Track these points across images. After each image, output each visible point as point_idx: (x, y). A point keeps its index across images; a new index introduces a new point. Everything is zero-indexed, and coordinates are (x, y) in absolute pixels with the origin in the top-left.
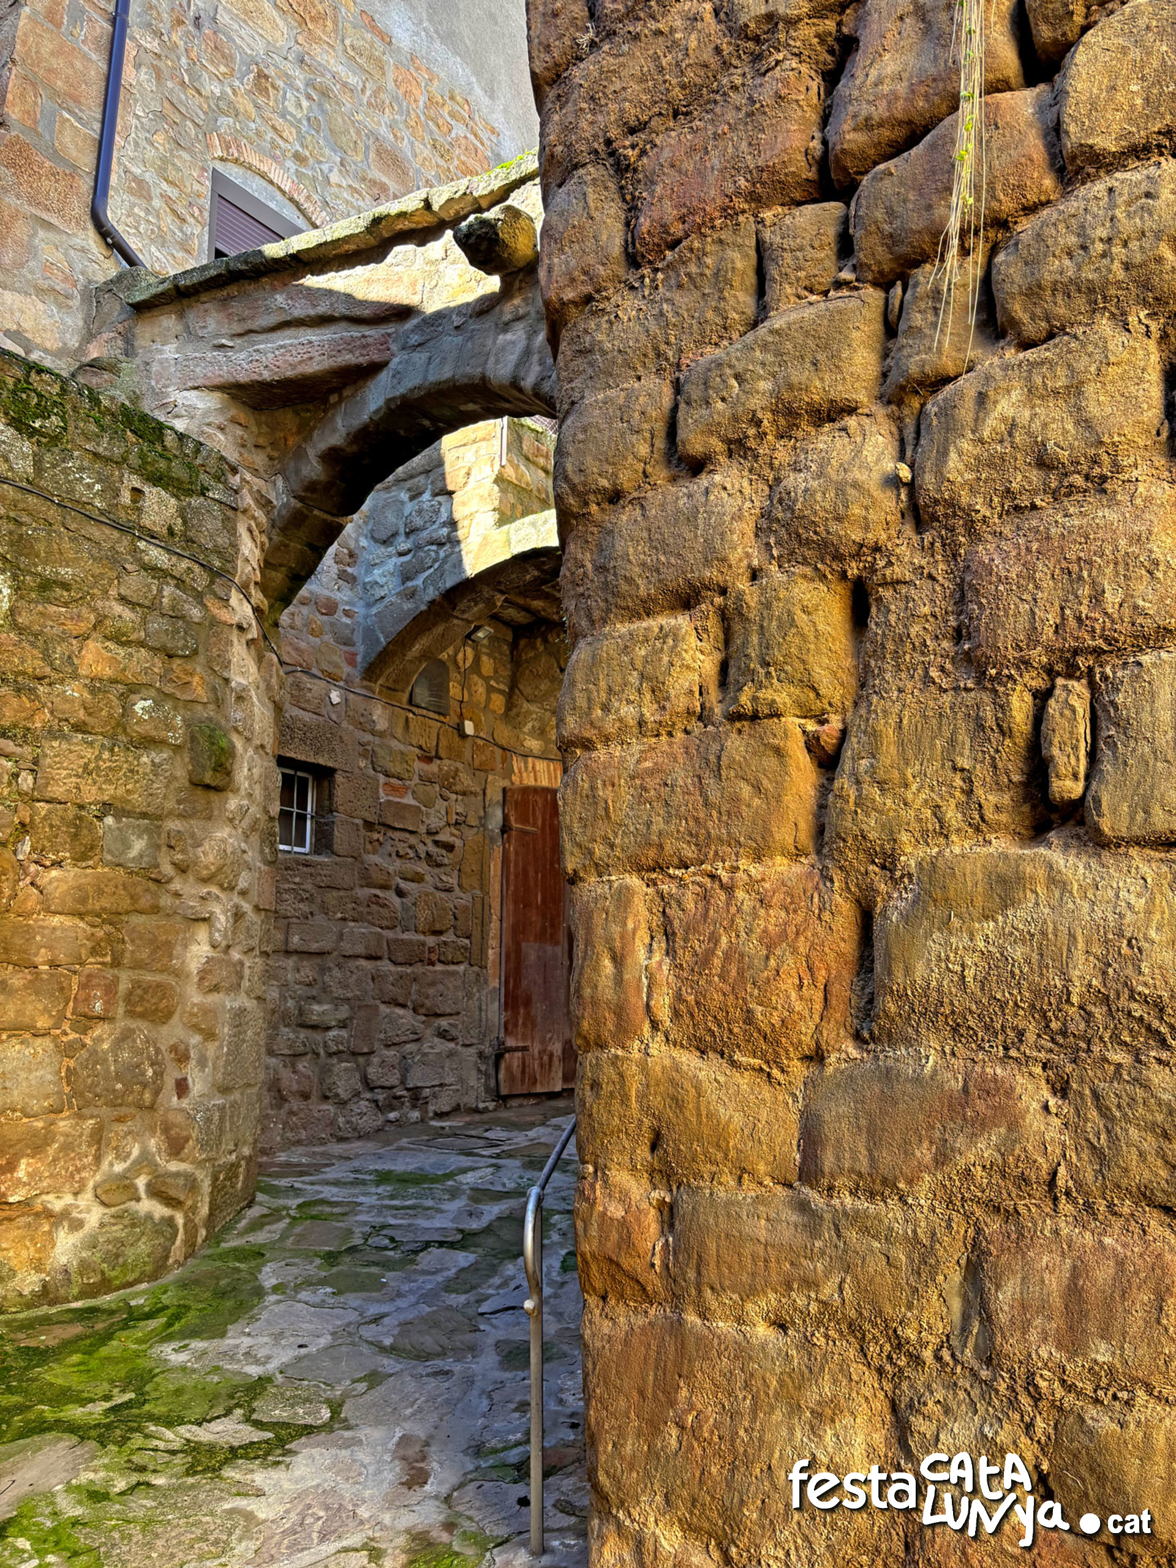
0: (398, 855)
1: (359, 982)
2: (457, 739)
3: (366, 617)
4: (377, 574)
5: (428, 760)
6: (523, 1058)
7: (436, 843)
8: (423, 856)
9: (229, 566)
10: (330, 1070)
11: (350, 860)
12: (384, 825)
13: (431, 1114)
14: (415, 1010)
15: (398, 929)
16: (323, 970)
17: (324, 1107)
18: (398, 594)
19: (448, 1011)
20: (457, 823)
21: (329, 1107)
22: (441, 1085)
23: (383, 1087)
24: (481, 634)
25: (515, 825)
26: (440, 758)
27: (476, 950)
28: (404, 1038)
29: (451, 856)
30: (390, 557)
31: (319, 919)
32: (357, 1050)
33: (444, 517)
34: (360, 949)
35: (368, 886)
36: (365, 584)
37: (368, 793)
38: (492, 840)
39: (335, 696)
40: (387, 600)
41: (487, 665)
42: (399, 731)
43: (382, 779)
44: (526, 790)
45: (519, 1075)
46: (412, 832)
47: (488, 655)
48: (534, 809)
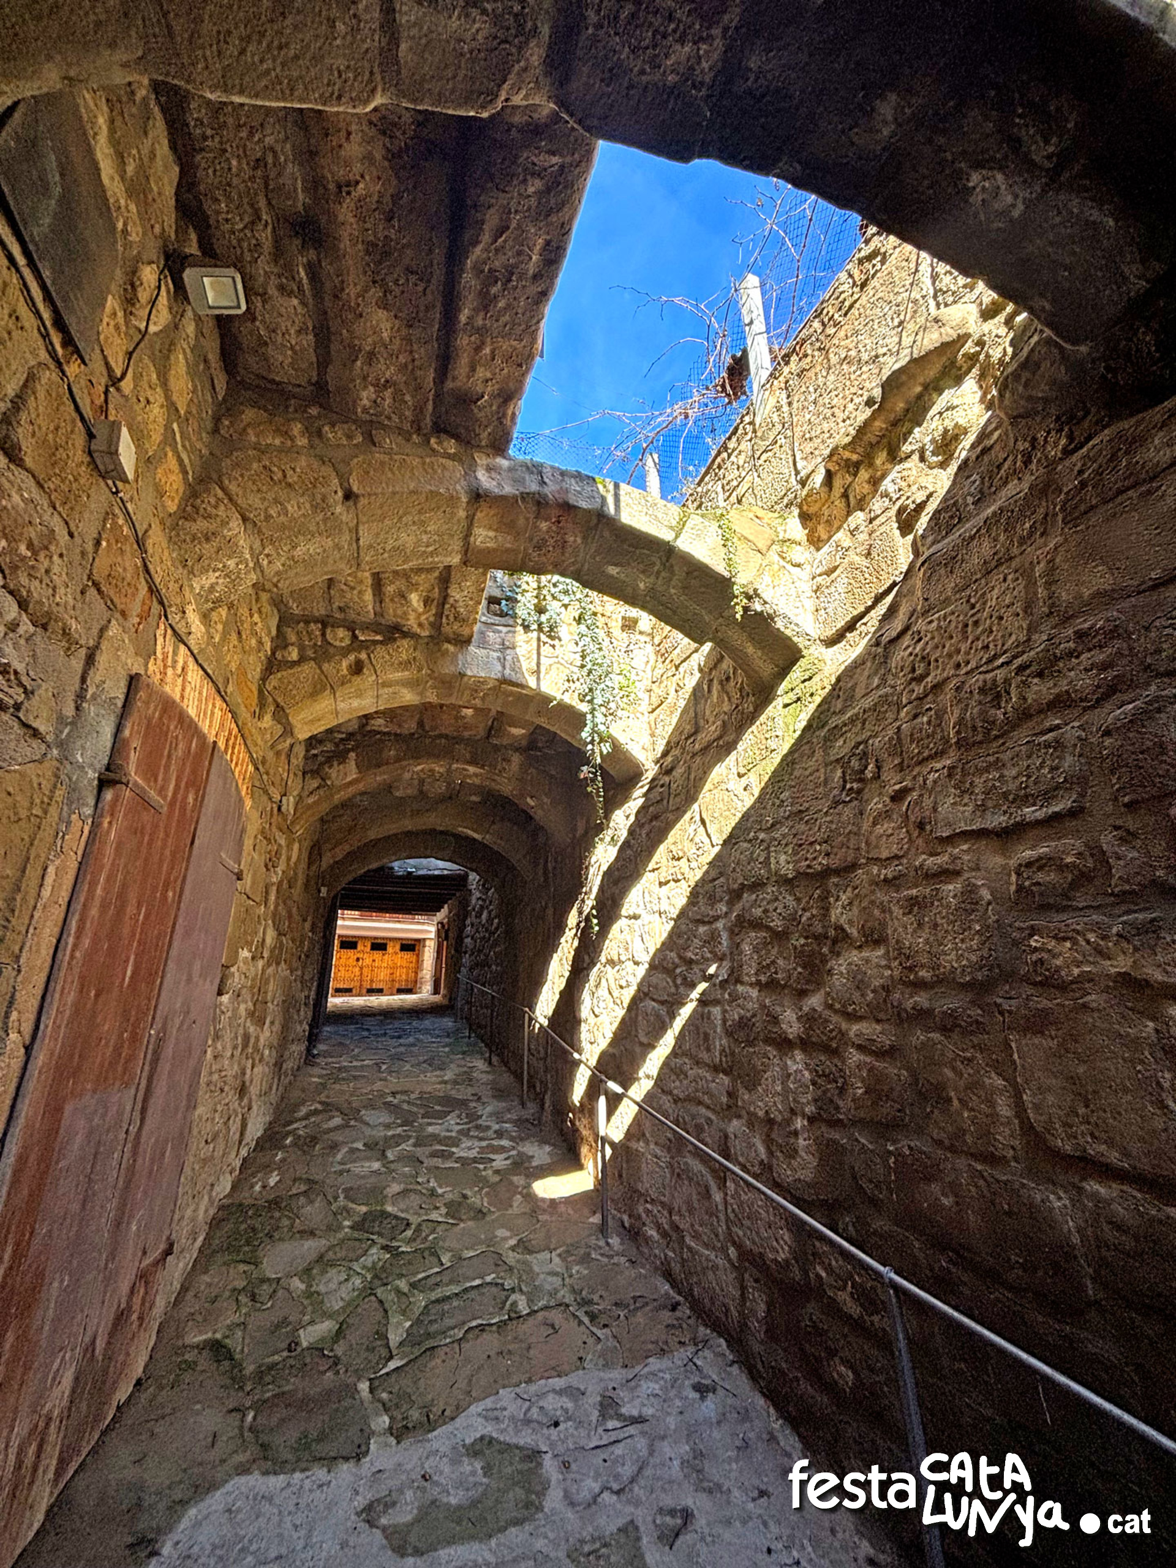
25: (131, 773)
26: (10, 453)
41: (182, 379)
44: (167, 706)
48: (169, 756)
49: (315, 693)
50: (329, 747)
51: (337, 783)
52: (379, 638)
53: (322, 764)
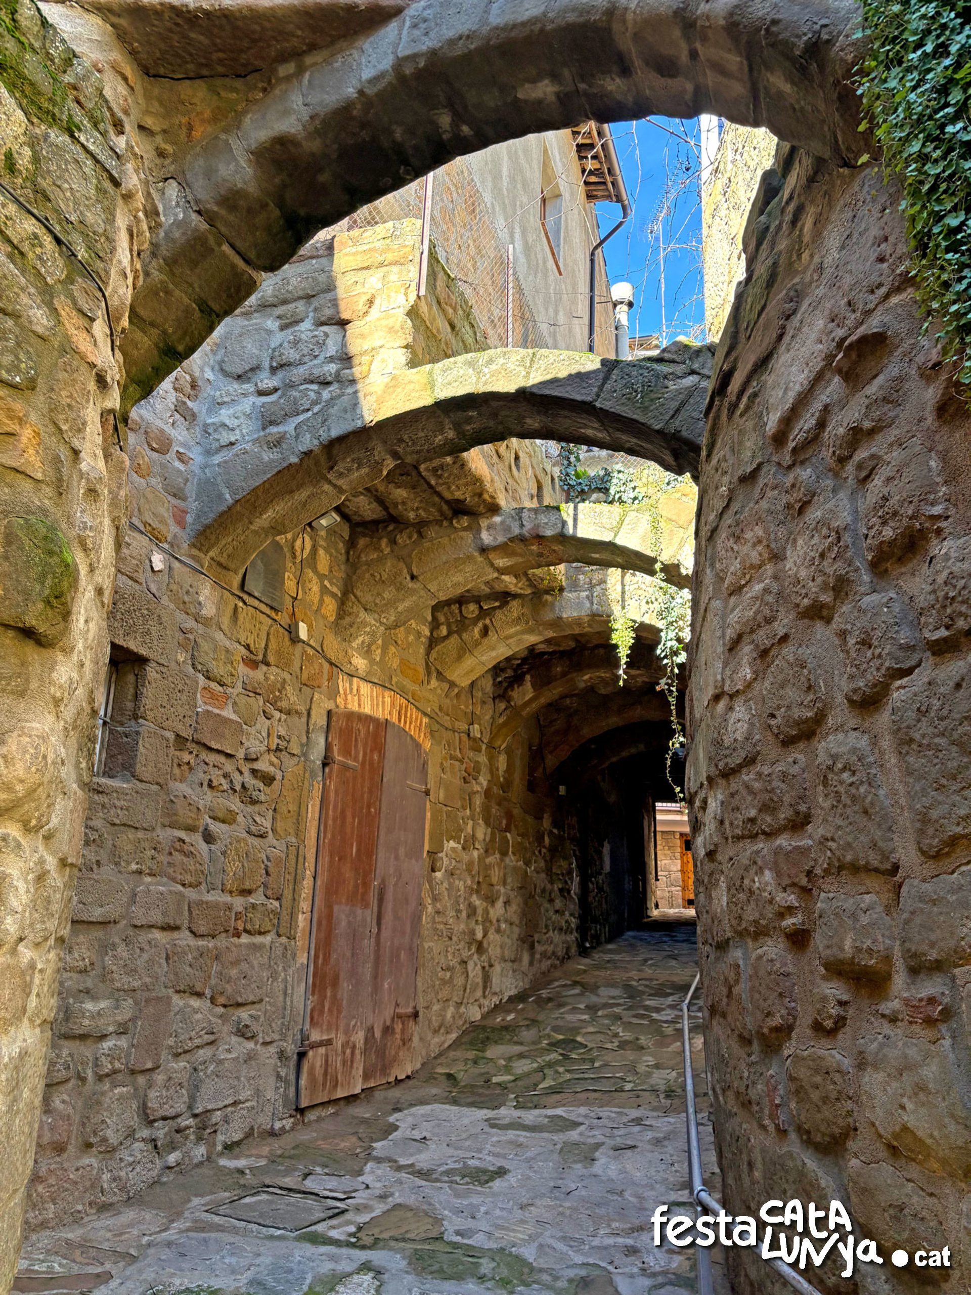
0: (210, 786)
1: (151, 962)
2: (287, 642)
3: (204, 467)
4: (225, 415)
5: (253, 664)
6: (327, 1055)
7: (254, 772)
8: (238, 788)
9: (99, 265)
10: (99, 1103)
11: (155, 788)
12: (198, 743)
13: (219, 1148)
14: (213, 1000)
15: (203, 887)
16: (105, 948)
17: (86, 1161)
18: (255, 441)
19: (252, 998)
20: (278, 749)
21: (90, 1160)
22: (235, 1103)
23: (165, 1118)
24: (324, 522)
25: (337, 757)
26: (268, 664)
27: (285, 917)
28: (198, 1042)
29: (267, 790)
30: (245, 395)
31: (107, 872)
32: (139, 1067)
33: (332, 349)
34: (156, 917)
35: (172, 826)
36: (206, 425)
37: (184, 698)
38: (313, 775)
39: (158, 561)
40: (236, 448)
41: (323, 561)
42: (226, 621)
43: (201, 679)
44: (351, 716)
45: (320, 1079)
46: (229, 756)
47: (325, 549)
48: (356, 740)
49: (460, 658)
50: (510, 673)
51: (520, 703)
52: (497, 604)
53: (506, 689)
